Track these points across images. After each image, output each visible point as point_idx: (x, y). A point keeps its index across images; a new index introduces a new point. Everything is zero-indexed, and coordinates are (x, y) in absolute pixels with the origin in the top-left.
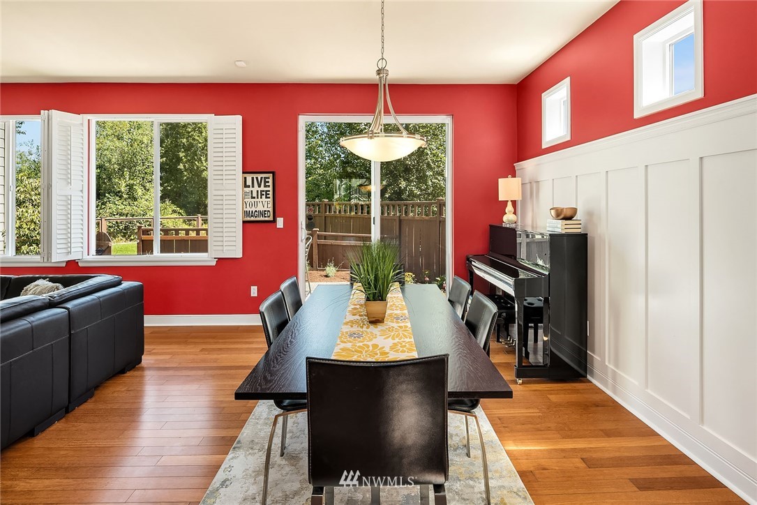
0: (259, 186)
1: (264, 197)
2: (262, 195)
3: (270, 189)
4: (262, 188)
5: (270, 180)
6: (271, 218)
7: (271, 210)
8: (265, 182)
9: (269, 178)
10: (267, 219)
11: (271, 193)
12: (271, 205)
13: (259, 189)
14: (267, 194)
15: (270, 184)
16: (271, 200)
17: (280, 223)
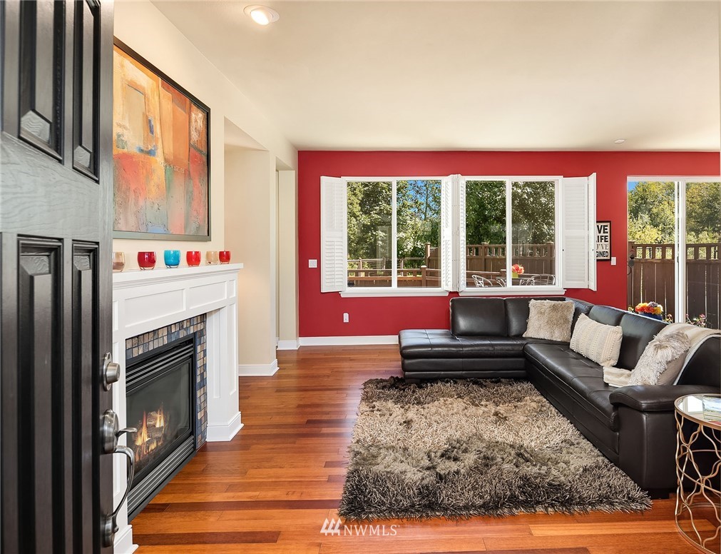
0: (600, 233)
1: (603, 241)
2: (602, 239)
3: (608, 234)
4: (602, 234)
5: (608, 228)
6: (609, 258)
7: (609, 251)
8: (604, 229)
9: (607, 226)
10: (605, 258)
11: (608, 238)
12: (608, 247)
13: (600, 235)
14: (605, 239)
15: (608, 231)
16: (608, 243)
17: (614, 261)
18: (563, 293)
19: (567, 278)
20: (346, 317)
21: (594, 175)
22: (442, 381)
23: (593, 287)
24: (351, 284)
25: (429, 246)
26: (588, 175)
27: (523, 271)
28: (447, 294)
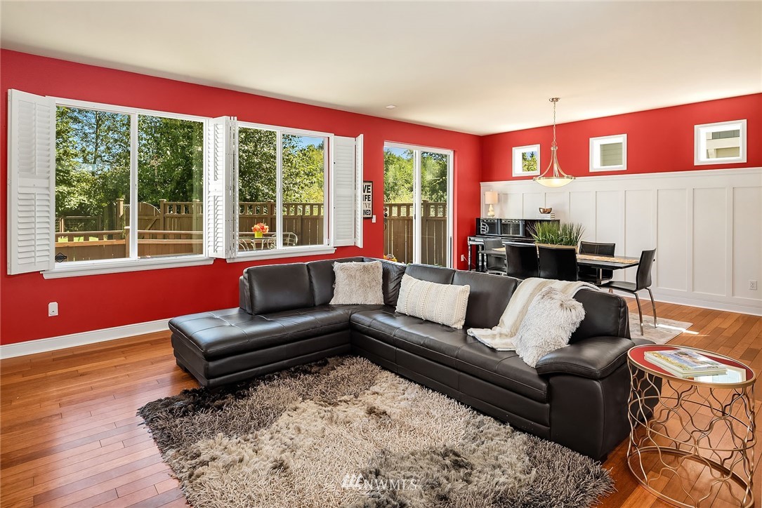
0: (364, 192)
1: (367, 200)
2: (366, 198)
3: (370, 194)
4: (366, 193)
5: (371, 188)
6: (371, 216)
7: (371, 209)
8: (368, 189)
9: (369, 186)
10: (368, 216)
11: (371, 197)
12: (371, 206)
13: (364, 194)
14: (368, 198)
15: (371, 190)
16: (371, 202)
17: (374, 220)
18: (333, 252)
19: (337, 237)
20: (53, 309)
21: (361, 136)
22: (264, 380)
23: (360, 244)
24: (60, 258)
25: (122, 203)
26: (355, 136)
27: (268, 230)
28: (212, 262)
